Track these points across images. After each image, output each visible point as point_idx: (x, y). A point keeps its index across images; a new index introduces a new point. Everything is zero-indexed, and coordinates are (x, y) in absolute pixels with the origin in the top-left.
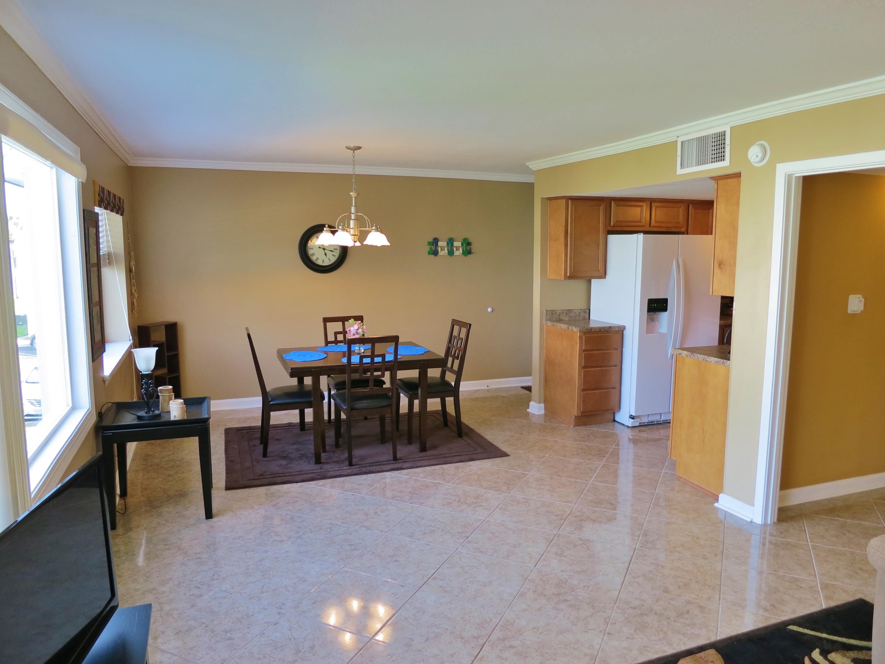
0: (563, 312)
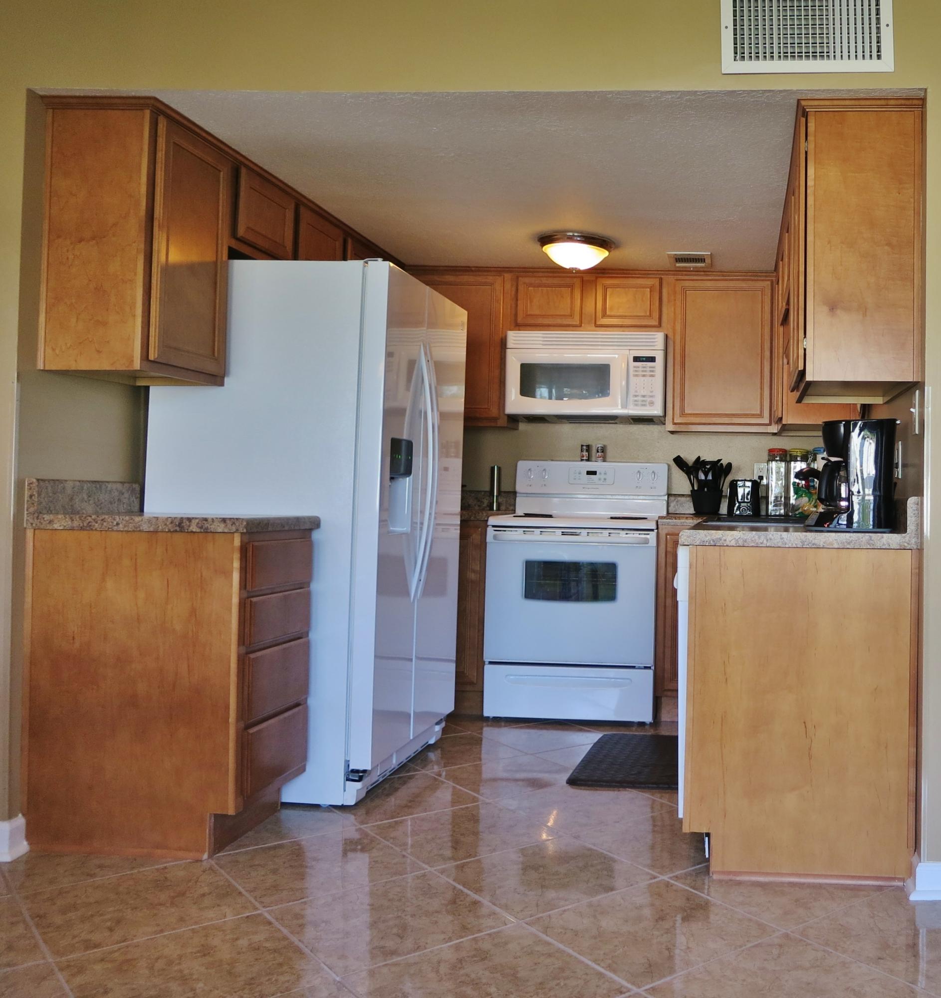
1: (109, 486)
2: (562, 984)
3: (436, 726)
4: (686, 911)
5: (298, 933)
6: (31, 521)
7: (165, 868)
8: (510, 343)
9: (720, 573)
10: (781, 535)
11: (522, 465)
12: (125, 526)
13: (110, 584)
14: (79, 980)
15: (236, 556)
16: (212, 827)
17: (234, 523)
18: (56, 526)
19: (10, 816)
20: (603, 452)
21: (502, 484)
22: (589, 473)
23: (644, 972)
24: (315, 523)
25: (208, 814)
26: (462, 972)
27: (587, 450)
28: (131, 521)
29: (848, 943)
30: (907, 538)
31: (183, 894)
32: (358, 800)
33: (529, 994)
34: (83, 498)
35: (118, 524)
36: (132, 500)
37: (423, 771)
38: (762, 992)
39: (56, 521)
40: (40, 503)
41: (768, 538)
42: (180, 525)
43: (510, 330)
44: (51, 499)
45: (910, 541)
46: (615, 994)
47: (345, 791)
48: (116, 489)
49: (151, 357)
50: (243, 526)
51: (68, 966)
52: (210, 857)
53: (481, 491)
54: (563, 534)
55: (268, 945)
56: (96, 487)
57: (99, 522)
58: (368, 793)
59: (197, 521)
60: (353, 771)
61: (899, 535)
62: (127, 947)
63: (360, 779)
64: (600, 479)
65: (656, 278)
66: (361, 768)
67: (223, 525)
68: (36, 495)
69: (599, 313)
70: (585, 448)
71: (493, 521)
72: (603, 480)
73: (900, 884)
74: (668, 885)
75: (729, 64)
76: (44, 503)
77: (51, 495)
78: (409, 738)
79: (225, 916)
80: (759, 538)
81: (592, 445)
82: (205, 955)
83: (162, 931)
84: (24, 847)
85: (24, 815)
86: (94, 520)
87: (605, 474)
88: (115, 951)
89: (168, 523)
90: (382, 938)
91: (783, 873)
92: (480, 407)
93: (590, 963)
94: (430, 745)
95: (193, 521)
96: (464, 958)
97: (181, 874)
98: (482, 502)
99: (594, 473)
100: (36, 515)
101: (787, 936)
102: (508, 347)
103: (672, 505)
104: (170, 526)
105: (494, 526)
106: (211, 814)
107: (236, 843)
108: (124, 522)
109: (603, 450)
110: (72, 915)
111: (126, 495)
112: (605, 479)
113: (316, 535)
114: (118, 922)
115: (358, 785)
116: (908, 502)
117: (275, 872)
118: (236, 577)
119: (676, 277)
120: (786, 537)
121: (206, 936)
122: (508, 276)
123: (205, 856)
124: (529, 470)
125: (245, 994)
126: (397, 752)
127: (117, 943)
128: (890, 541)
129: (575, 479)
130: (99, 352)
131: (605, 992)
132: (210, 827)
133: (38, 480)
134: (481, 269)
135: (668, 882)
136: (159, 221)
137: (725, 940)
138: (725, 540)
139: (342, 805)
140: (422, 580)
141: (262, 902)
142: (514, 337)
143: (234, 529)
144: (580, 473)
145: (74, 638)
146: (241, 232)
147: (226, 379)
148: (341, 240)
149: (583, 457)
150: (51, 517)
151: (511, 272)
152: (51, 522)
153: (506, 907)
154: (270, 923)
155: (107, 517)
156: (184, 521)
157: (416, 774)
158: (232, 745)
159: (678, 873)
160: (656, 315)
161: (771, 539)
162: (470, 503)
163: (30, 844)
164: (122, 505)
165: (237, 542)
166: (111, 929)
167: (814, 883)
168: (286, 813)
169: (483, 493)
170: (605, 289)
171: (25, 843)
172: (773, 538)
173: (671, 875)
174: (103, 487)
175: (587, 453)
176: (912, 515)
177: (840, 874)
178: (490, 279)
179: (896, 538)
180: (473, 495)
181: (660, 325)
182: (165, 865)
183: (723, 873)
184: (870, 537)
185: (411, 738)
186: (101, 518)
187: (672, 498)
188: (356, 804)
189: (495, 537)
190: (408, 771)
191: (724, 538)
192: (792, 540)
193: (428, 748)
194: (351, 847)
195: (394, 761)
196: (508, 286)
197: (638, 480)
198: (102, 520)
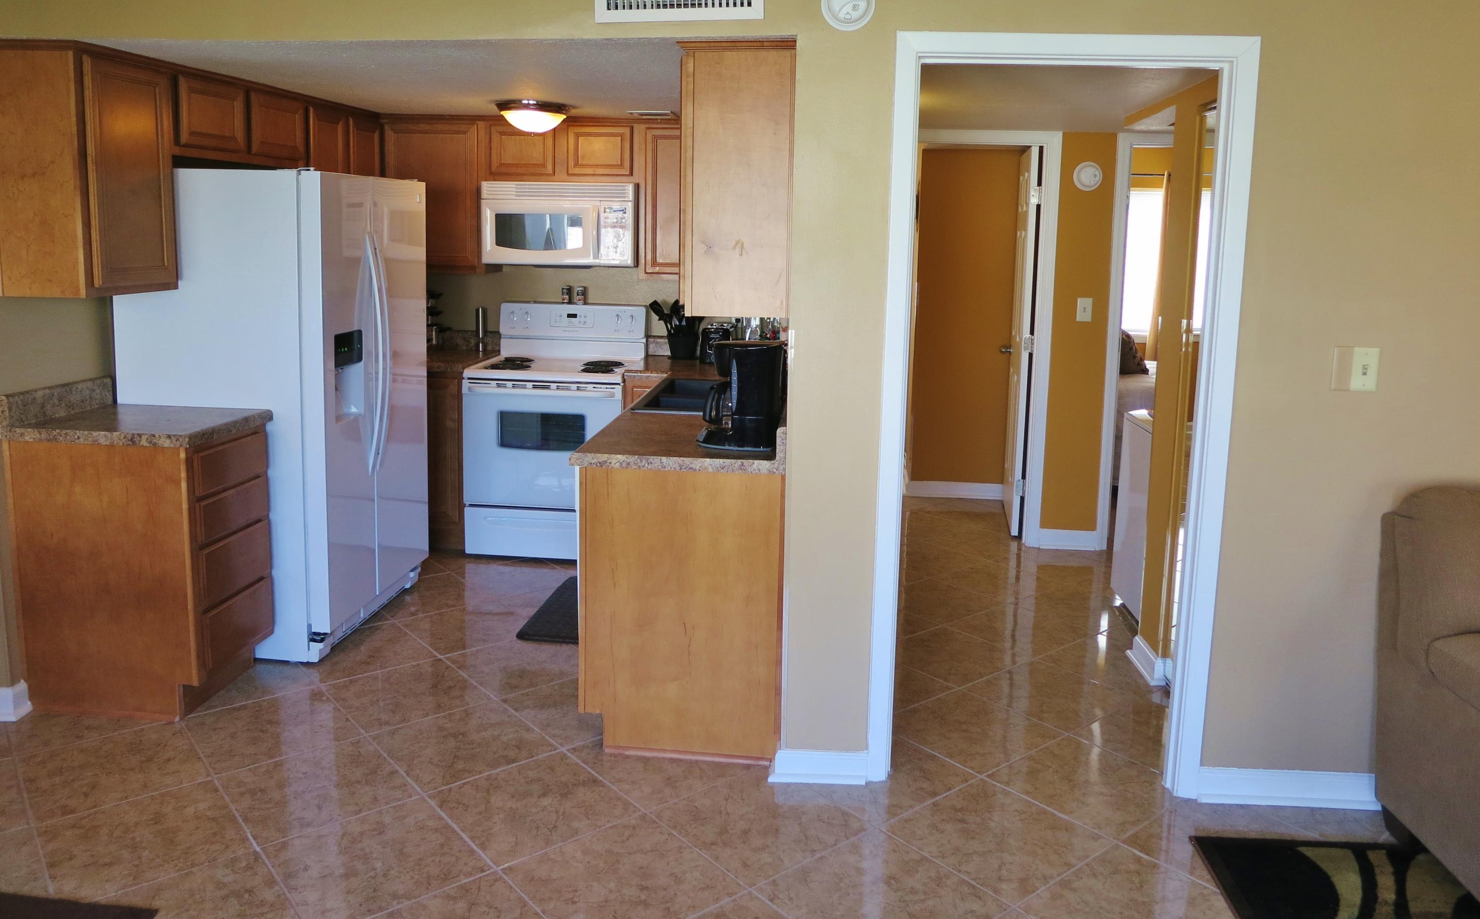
0: (53, 395)
1: (80, 386)
2: (437, 861)
3: (411, 573)
4: (568, 787)
5: (237, 801)
6: (5, 434)
7: (142, 730)
8: (485, 193)
9: (608, 491)
10: (661, 460)
11: (506, 308)
12: (85, 440)
13: (77, 489)
14: (51, 846)
15: (183, 468)
16: (182, 694)
17: (178, 440)
18: (27, 438)
19: (13, 682)
20: (583, 295)
21: (489, 322)
22: (570, 316)
23: (509, 851)
24: (268, 416)
25: (177, 685)
26: (360, 845)
27: (567, 293)
28: (90, 435)
29: (693, 826)
30: (776, 465)
31: (150, 760)
32: (322, 657)
33: (407, 870)
34: (54, 403)
35: (78, 438)
36: (104, 394)
37: (392, 621)
38: (599, 875)
39: (26, 434)
40: (11, 417)
41: (649, 461)
42: (132, 440)
43: (486, 180)
44: (22, 412)
45: (778, 467)
46: (477, 872)
47: (309, 650)
48: (87, 388)
49: (96, 285)
50: (186, 442)
51: (46, 832)
52: (181, 719)
53: (468, 331)
54: (535, 387)
55: (209, 813)
56: (66, 391)
57: (63, 435)
58: (332, 649)
59: (146, 436)
60: (315, 634)
61: (769, 462)
62: (96, 813)
63: (322, 641)
64: (580, 322)
65: (626, 126)
66: (322, 632)
67: (168, 441)
68: (7, 411)
69: (571, 163)
70: (565, 291)
71: (467, 373)
72: (583, 323)
73: (767, 763)
74: (563, 757)
75: (602, 14)
76: (16, 417)
77: (22, 408)
78: (376, 593)
79: (181, 783)
80: (641, 461)
81: (573, 287)
82: (156, 823)
83: (126, 798)
84: (27, 707)
85: (25, 681)
86: (59, 433)
87: (585, 317)
88: (85, 818)
89: (122, 438)
90: (304, 809)
91: (665, 750)
92: (457, 255)
93: (467, 839)
94: (406, 589)
95: (143, 437)
96: (365, 831)
97: (154, 736)
98: (469, 342)
99: (575, 316)
100: (9, 428)
101: (643, 817)
102: (482, 197)
103: (651, 346)
104: (124, 440)
105: (469, 379)
106: (179, 685)
107: (207, 704)
108: (84, 436)
109: (584, 293)
110: (57, 780)
111: (98, 391)
112: (585, 322)
113: (270, 427)
114: (94, 787)
115: (320, 646)
116: (778, 431)
117: (233, 736)
118: (184, 485)
119: (647, 126)
120: (665, 461)
121: (162, 803)
122: (481, 124)
123: (177, 719)
124: (512, 313)
125: (180, 863)
126: (364, 607)
127: (88, 809)
128: (760, 467)
129: (556, 322)
130: (50, 281)
131: (469, 870)
132: (179, 694)
133: (7, 396)
134: (455, 117)
135: (565, 754)
136: (92, 156)
137: (589, 820)
138: (610, 463)
139: (308, 662)
140: (380, 453)
141: (214, 769)
142: (488, 188)
143: (178, 444)
144: (561, 316)
145: (52, 535)
146: (184, 137)
147: (179, 282)
148: (301, 112)
149: (564, 300)
150: (22, 430)
151: (484, 120)
152: (22, 435)
153: (417, 779)
154: (216, 791)
155: (69, 431)
156: (135, 436)
157: (382, 625)
158: (192, 629)
159: (577, 744)
160: (627, 164)
161: (651, 463)
162: (458, 343)
163: (33, 704)
164: (94, 402)
165: (183, 455)
166: (86, 795)
167: (691, 760)
168: (260, 667)
169: (470, 333)
170: (577, 136)
171: (29, 703)
172: (653, 462)
173: (570, 747)
174: (74, 389)
175: (568, 296)
176: (781, 443)
177: (715, 752)
178: (464, 127)
179: (765, 464)
180: (461, 335)
181: (631, 174)
182: (143, 727)
183: (615, 747)
184: (742, 462)
185: (378, 594)
186: (64, 432)
187: (651, 340)
188: (321, 661)
189: (470, 389)
190: (379, 620)
191: (610, 461)
192: (671, 464)
193: (405, 591)
194: (316, 696)
195: (362, 615)
196: (482, 133)
197: (617, 323)
198: (65, 434)
